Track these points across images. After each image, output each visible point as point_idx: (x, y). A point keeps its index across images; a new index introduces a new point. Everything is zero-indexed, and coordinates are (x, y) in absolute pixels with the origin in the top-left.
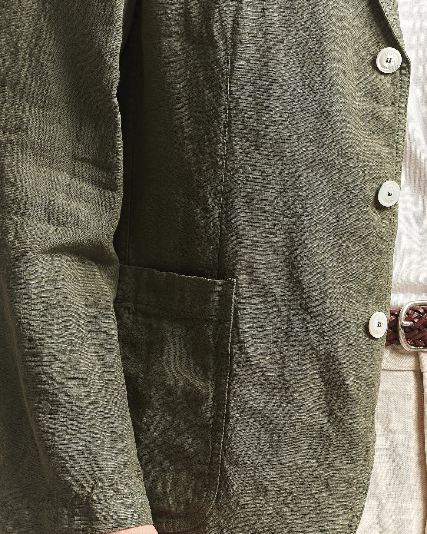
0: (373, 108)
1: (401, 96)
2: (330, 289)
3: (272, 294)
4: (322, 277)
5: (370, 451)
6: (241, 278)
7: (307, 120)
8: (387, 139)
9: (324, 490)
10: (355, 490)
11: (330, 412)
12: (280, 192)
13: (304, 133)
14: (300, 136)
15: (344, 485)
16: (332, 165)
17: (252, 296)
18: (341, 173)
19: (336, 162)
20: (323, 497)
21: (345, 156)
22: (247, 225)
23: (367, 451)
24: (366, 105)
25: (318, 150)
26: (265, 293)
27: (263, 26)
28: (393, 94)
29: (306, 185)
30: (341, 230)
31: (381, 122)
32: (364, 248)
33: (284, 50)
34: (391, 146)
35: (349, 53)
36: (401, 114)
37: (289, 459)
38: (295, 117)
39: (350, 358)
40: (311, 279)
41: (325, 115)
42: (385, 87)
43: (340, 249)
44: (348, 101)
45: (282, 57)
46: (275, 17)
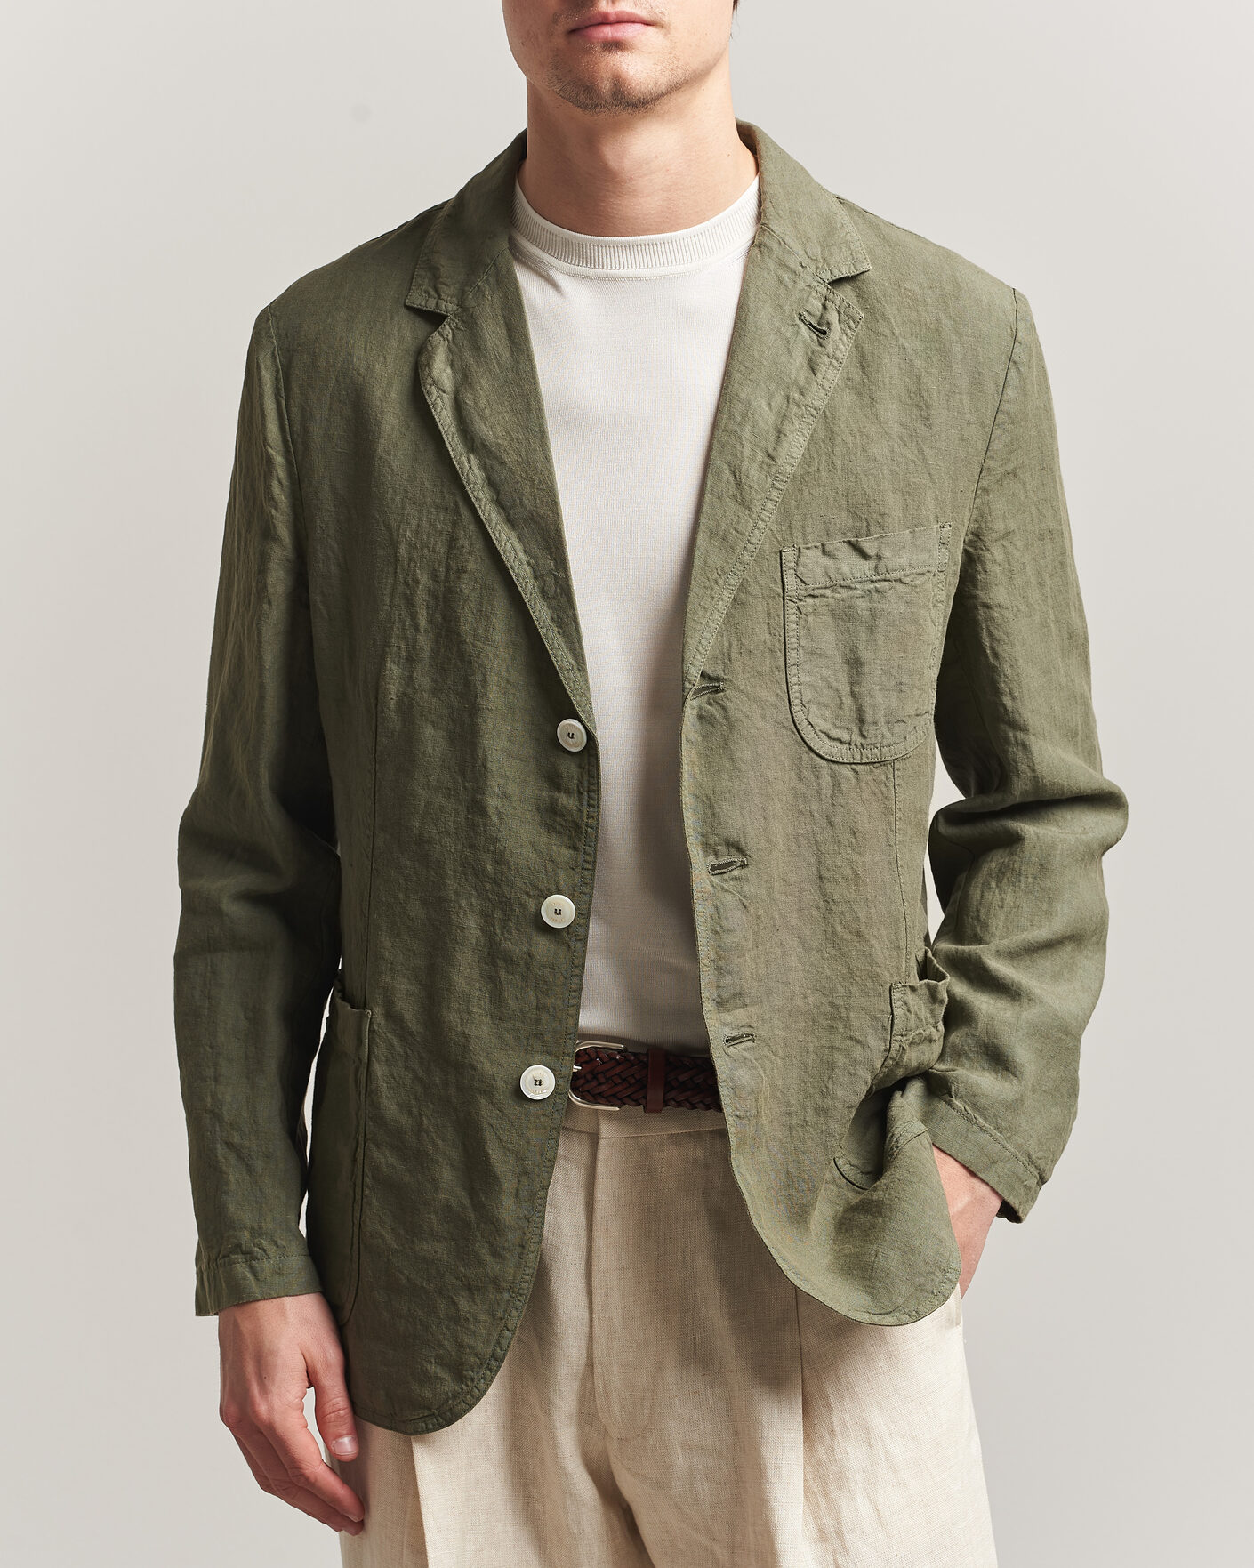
0: (552, 798)
1: (590, 783)
2: (473, 1032)
3: (411, 1034)
4: (465, 1016)
5: (527, 1247)
6: (377, 1010)
7: (457, 812)
8: (570, 838)
9: (465, 1293)
10: (506, 1296)
11: (472, 1193)
12: (424, 903)
13: (452, 830)
14: (448, 833)
15: (491, 1289)
16: (484, 871)
17: (388, 1035)
18: (495, 883)
19: (489, 868)
20: (464, 1303)
21: (500, 860)
22: (388, 944)
23: (523, 1247)
24: (544, 793)
25: (468, 852)
26: (403, 1033)
27: (409, 691)
28: (581, 782)
29: (453, 896)
30: (493, 956)
31: (562, 815)
32: (525, 978)
33: (432, 722)
34: (575, 849)
35: (519, 726)
36: (589, 805)
37: (425, 1248)
38: (442, 809)
39: (495, 1122)
40: (452, 1018)
41: (477, 807)
42: (570, 769)
43: (493, 980)
44: (513, 788)
45: (429, 731)
46: (423, 680)
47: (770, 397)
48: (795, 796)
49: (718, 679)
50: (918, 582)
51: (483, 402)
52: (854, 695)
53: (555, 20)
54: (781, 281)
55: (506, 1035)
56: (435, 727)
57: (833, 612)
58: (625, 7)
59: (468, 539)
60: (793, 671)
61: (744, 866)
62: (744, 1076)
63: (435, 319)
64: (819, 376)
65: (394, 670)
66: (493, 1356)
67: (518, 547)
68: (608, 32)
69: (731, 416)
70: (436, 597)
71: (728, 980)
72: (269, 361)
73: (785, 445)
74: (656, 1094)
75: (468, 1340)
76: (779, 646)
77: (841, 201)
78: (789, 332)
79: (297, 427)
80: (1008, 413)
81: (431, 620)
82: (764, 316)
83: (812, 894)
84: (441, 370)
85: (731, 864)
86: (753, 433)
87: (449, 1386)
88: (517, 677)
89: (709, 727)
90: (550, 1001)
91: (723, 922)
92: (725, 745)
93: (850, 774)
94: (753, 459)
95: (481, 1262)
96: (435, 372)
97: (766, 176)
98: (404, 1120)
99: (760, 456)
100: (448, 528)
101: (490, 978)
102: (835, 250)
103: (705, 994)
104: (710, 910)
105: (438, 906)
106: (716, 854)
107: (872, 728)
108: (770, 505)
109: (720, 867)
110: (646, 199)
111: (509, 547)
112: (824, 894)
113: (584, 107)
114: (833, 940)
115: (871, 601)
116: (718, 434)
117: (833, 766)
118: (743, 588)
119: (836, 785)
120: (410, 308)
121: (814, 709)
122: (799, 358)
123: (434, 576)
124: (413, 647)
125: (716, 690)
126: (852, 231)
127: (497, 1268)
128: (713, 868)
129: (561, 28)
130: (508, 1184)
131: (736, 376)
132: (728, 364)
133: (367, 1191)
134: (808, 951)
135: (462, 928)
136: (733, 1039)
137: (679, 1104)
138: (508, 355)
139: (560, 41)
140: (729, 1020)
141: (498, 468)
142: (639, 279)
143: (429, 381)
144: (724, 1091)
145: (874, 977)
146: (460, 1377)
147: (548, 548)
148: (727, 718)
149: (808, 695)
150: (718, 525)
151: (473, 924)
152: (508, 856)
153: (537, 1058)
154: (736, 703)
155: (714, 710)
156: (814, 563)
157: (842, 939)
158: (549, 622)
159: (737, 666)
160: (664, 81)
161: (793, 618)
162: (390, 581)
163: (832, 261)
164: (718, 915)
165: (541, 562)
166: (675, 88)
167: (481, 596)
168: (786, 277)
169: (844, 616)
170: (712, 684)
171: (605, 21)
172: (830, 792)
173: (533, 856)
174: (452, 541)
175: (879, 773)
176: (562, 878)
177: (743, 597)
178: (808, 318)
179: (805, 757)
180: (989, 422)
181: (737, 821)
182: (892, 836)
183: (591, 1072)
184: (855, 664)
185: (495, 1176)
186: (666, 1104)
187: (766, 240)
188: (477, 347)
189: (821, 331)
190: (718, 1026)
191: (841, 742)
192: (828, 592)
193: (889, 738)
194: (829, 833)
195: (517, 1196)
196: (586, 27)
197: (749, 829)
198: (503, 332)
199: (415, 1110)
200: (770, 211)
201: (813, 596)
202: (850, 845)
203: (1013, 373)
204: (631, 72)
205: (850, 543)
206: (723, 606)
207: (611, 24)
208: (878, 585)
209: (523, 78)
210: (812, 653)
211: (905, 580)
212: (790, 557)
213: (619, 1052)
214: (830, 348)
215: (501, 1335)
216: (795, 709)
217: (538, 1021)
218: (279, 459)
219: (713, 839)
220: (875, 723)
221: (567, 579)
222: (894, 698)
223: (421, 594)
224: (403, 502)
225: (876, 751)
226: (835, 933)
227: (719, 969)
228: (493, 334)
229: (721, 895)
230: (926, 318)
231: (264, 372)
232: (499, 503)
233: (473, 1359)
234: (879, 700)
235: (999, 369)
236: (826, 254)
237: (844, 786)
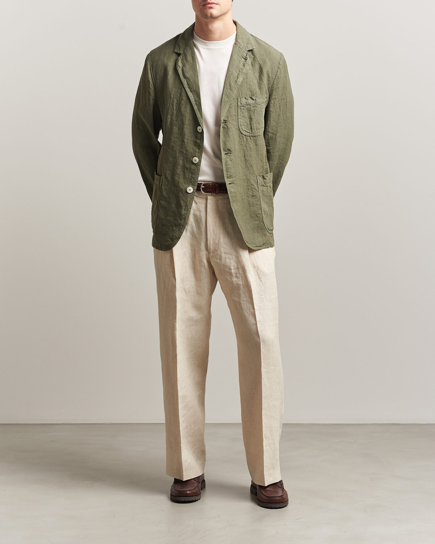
2: (180, 180)
4: (179, 178)
6: (163, 177)
7: (179, 142)
8: (198, 147)
9: (175, 226)
10: (181, 227)
11: (177, 209)
12: (172, 158)
13: (178, 145)
15: (179, 225)
16: (184, 152)
17: (165, 181)
18: (185, 155)
20: (174, 228)
21: (186, 151)
22: (165, 165)
23: (185, 218)
24: (195, 139)
25: (181, 149)
26: (168, 181)
27: (172, 120)
28: (201, 137)
29: (178, 157)
30: (184, 167)
31: (197, 143)
32: (189, 172)
33: (175, 126)
34: (199, 149)
35: (191, 127)
36: (202, 142)
37: (169, 218)
38: (177, 141)
39: (182, 196)
40: (176, 178)
41: (183, 141)
42: (199, 135)
43: (184, 172)
44: (189, 138)
45: (175, 127)
46: (174, 119)
47: (236, 71)
48: (239, 141)
49: (226, 121)
50: (262, 104)
51: (187, 70)
52: (250, 124)
53: (200, 3)
54: (239, 50)
55: (185, 181)
56: (176, 127)
57: (247, 109)
58: (213, 1)
59: (184, 94)
60: (239, 119)
61: (230, 153)
62: (232, 190)
63: (179, 55)
64: (245, 67)
65: (169, 116)
66: (178, 237)
67: (192, 96)
68: (210, 5)
69: (229, 74)
70: (177, 104)
71: (229, 173)
72: (149, 63)
73: (239, 79)
74: (217, 191)
75: (175, 234)
76: (237, 115)
77: (251, 35)
78: (240, 59)
79: (154, 75)
80: (278, 77)
81: (176, 108)
82: (235, 56)
83: (243, 159)
84: (180, 64)
85: (228, 153)
86: (233, 77)
87: (171, 242)
88: (191, 119)
89: (224, 129)
90: (193, 176)
91: (227, 163)
92: (227, 132)
93: (249, 138)
94: (233, 82)
95: (178, 221)
96: (179, 64)
97: (238, 31)
98: (167, 196)
99: (234, 81)
100: (180, 92)
101: (184, 171)
102: (249, 45)
103: (225, 176)
104: (225, 161)
105: (175, 158)
106: (226, 151)
107: (253, 130)
108: (236, 90)
109: (226, 154)
110: (217, 35)
111: (190, 96)
112: (245, 159)
113: (205, 18)
114: (247, 167)
115: (254, 108)
116: (227, 77)
117: (246, 137)
118: (231, 105)
119: (247, 140)
120: (175, 52)
121: (243, 126)
122: (242, 64)
123: (177, 100)
124: (173, 112)
125: (226, 123)
126: (253, 41)
127: (180, 222)
128: (225, 154)
129: (202, 5)
130: (184, 207)
131: (230, 67)
132: (229, 65)
133: (159, 208)
134: (243, 168)
135: (179, 162)
136: (230, 183)
137: (222, 193)
138: (192, 61)
139: (202, 7)
140: (229, 180)
141: (189, 81)
142: (214, 49)
143: (178, 65)
144: (229, 192)
145: (254, 174)
146: (173, 241)
147: (197, 96)
148: (227, 128)
149: (242, 123)
150: (227, 93)
151: (181, 162)
152: (188, 150)
153: (190, 186)
154: (229, 125)
155: (225, 126)
156: (244, 101)
157: (249, 167)
158: (197, 109)
159: (229, 118)
160: (219, 14)
161: (240, 110)
162: (169, 101)
163: (248, 47)
164: (226, 162)
165: (196, 99)
166: (221, 15)
167: (185, 104)
168: (240, 50)
169: (249, 110)
170: (225, 121)
171: (209, 3)
172: (246, 141)
173: (192, 150)
174: (181, 94)
175: (255, 138)
176: (197, 154)
177: (231, 106)
178: (244, 57)
179: (241, 135)
180: (274, 78)
181: (229, 146)
182: (257, 149)
183: (206, 187)
184: (251, 119)
185: (181, 206)
186: (219, 193)
187: (237, 43)
188: (186, 60)
189: (246, 59)
190: (227, 181)
191: (248, 132)
192: (246, 106)
193: (256, 132)
194: (246, 148)
195: (185, 210)
196: (206, 5)
197: (231, 147)
198: (191, 58)
199: (169, 194)
200: (238, 38)
201: (243, 106)
202: (250, 150)
203: (279, 70)
204: (214, 13)
205: (250, 97)
206: (227, 108)
207: (210, 4)
208: (255, 105)
209: (194, 13)
210: (243, 116)
211: (260, 104)
212: (239, 99)
213: (211, 184)
214: (247, 62)
215: (180, 234)
216: (239, 126)
217: (191, 179)
218: (151, 81)
219: (225, 149)
220: (254, 129)
221: (200, 102)
222: (258, 125)
223: (175, 103)
224: (172, 87)
225: (254, 134)
226: (247, 166)
227: (227, 171)
228: (189, 58)
229: (226, 159)
230: (264, 58)
231: (148, 65)
232: (189, 88)
233: (175, 238)
234: (255, 125)
235: (276, 69)
236: (247, 46)
237: (248, 140)
